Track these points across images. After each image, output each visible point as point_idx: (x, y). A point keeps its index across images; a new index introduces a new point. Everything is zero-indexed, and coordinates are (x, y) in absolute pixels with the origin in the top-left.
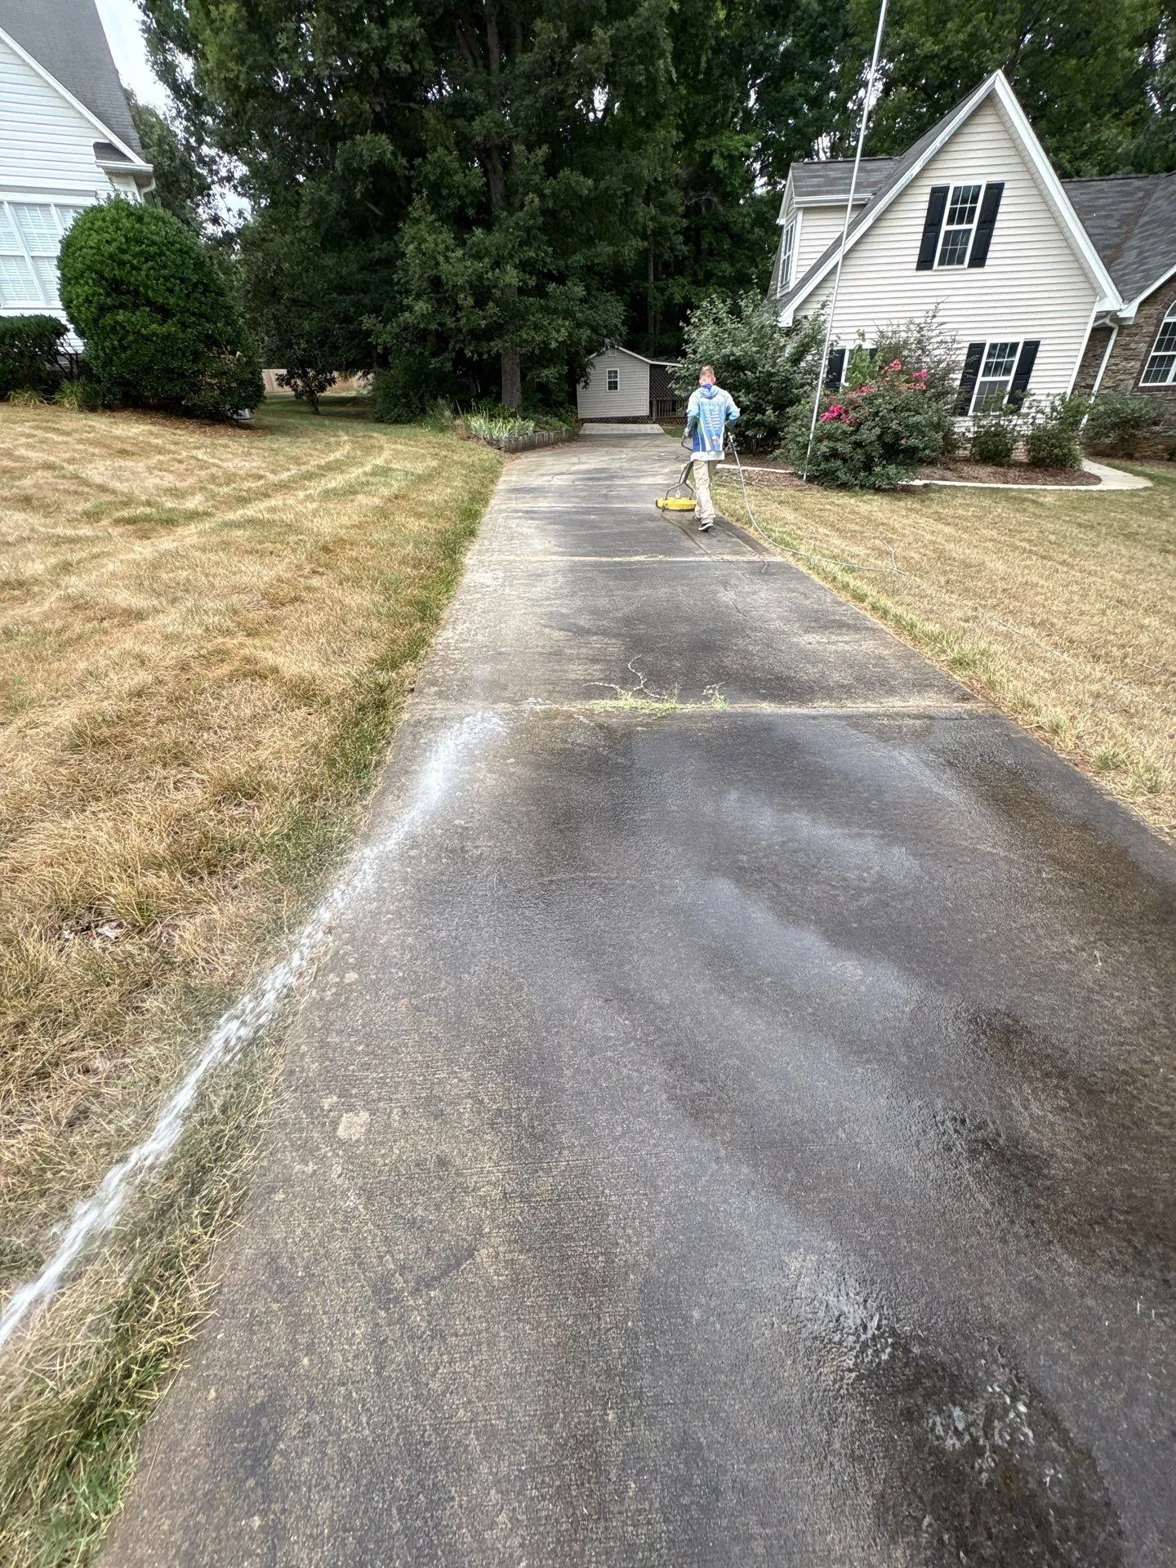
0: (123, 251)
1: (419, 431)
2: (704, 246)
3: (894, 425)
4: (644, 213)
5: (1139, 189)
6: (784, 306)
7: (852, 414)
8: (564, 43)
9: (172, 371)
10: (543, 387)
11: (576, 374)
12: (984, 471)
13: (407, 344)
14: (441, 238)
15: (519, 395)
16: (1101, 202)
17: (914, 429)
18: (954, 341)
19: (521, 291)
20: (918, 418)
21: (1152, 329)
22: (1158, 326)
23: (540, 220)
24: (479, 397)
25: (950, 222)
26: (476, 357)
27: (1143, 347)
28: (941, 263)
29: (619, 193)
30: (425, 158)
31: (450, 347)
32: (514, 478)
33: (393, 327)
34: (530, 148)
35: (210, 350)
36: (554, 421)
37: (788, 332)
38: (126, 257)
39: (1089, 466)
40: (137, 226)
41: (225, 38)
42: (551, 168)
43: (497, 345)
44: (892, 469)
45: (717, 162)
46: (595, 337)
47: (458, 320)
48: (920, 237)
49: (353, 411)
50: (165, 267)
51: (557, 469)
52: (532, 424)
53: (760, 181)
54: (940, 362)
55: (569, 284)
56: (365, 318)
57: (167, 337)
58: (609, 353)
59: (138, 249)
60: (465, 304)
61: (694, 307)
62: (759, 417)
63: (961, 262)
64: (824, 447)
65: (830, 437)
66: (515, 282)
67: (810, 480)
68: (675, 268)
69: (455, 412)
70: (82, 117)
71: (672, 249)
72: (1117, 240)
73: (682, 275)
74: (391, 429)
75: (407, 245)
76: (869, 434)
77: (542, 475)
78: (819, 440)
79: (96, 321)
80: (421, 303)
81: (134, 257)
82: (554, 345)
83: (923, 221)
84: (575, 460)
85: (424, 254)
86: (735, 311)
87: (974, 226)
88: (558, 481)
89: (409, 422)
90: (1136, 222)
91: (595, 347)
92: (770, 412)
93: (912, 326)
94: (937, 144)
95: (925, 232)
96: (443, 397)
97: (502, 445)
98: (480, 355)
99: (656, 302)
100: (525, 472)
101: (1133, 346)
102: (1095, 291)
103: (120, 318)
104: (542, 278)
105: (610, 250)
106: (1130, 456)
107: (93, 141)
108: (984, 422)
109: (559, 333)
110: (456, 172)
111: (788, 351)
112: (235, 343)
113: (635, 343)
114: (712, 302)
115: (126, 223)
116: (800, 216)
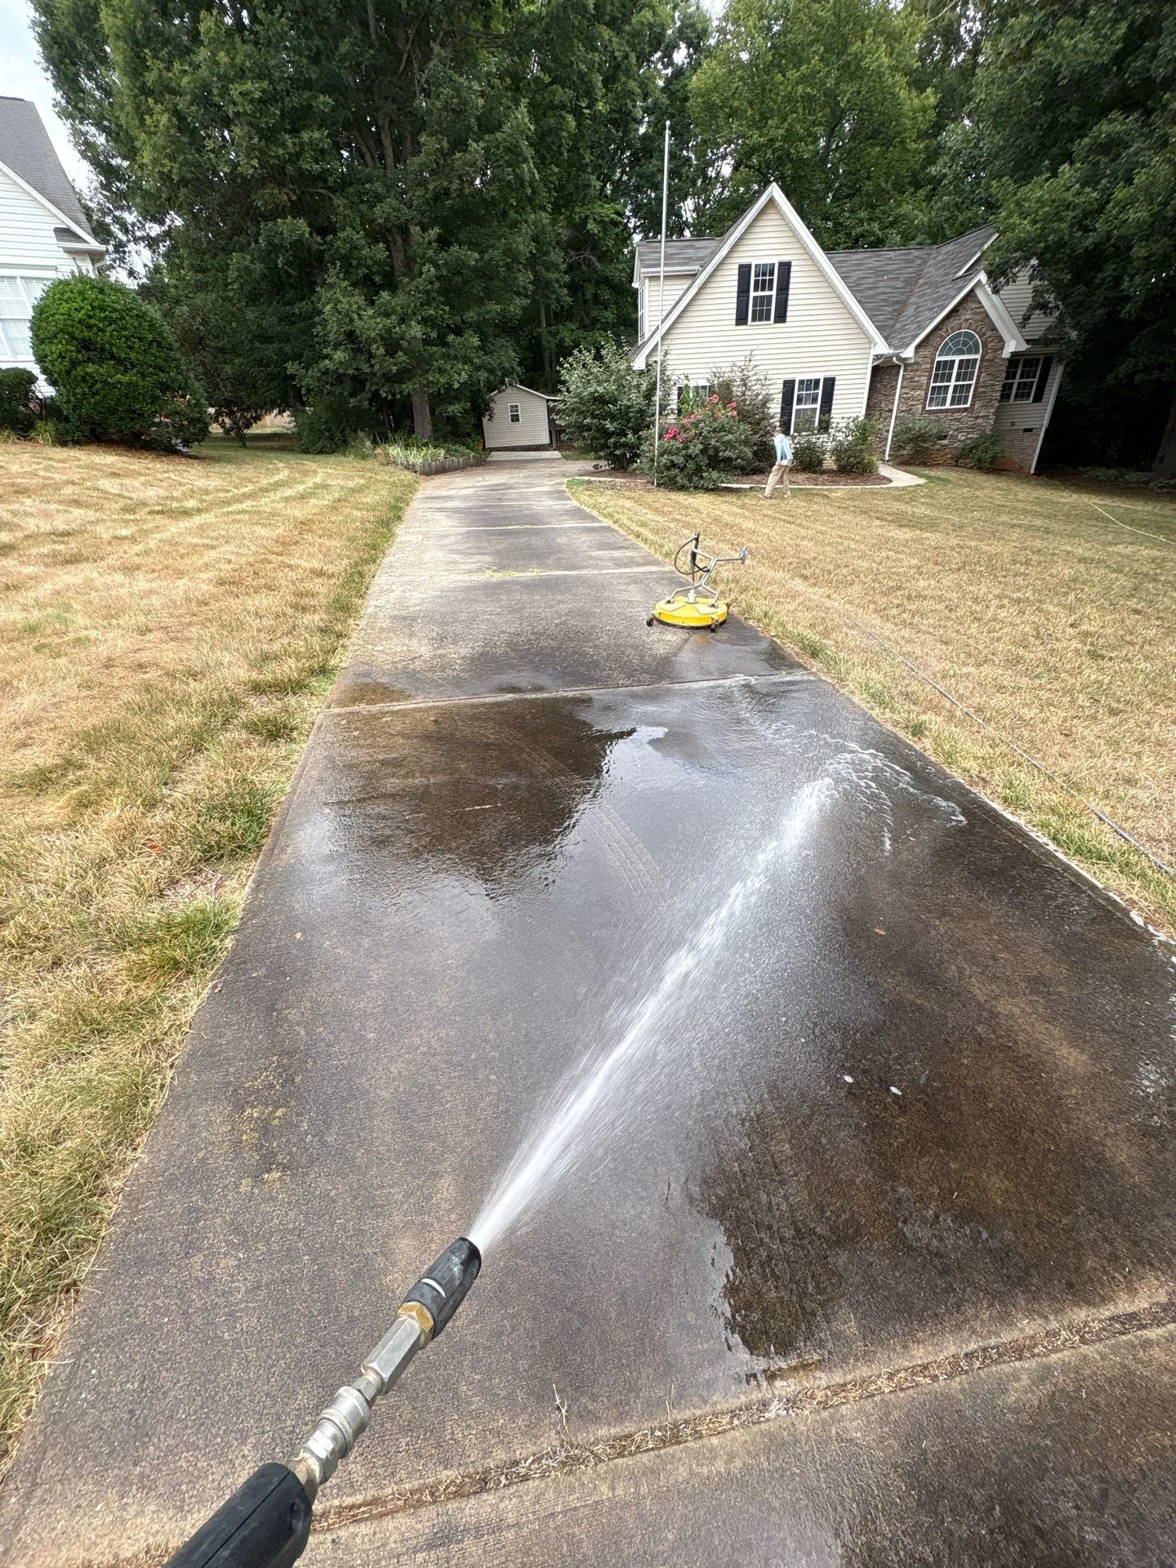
0: (90, 317)
1: (343, 458)
2: (588, 297)
3: (713, 442)
5: (918, 258)
6: (638, 353)
7: (683, 435)
8: (446, 151)
9: (134, 412)
10: (451, 420)
11: (480, 409)
13: (328, 387)
14: (353, 299)
15: (429, 427)
16: (891, 267)
17: (728, 445)
18: (770, 379)
19: (426, 342)
20: (730, 437)
21: (928, 366)
22: (932, 363)
23: (437, 285)
24: (395, 430)
25: (756, 289)
26: (390, 397)
27: (924, 380)
28: (754, 320)
29: (501, 263)
30: (336, 236)
31: (367, 388)
32: (429, 491)
33: (314, 372)
34: (424, 230)
35: (164, 394)
36: (462, 449)
37: (641, 374)
38: (92, 321)
39: (885, 471)
40: (100, 296)
41: (160, 140)
42: (444, 242)
43: (408, 387)
44: (715, 474)
45: (591, 226)
46: (492, 378)
47: (372, 366)
48: (735, 300)
49: (277, 444)
50: (125, 329)
52: (442, 452)
54: (758, 395)
55: (466, 336)
56: (289, 365)
57: (129, 384)
58: (510, 390)
59: (102, 315)
60: (378, 353)
62: (624, 439)
63: (768, 319)
64: (665, 460)
65: (669, 452)
66: (419, 335)
67: (659, 485)
69: (375, 442)
70: (44, 207)
71: (558, 300)
72: (903, 297)
73: (571, 321)
74: (317, 457)
75: (324, 305)
76: (695, 449)
77: (452, 488)
78: (661, 455)
79: (68, 373)
80: (339, 353)
81: (100, 321)
82: (456, 386)
83: (736, 289)
84: (480, 479)
85: (340, 313)
86: (598, 358)
87: (774, 293)
88: (464, 492)
89: (333, 452)
90: (916, 283)
91: (495, 386)
93: (735, 369)
94: (737, 233)
95: (738, 297)
96: (362, 430)
97: (418, 469)
98: (394, 395)
99: (550, 344)
100: (438, 488)
101: (916, 379)
102: (870, 340)
103: (89, 370)
104: (441, 332)
105: (498, 308)
106: (925, 464)
107: (53, 227)
109: (461, 376)
110: (363, 247)
112: (185, 388)
113: (533, 381)
114: (580, 351)
115: (91, 294)
116: (647, 281)
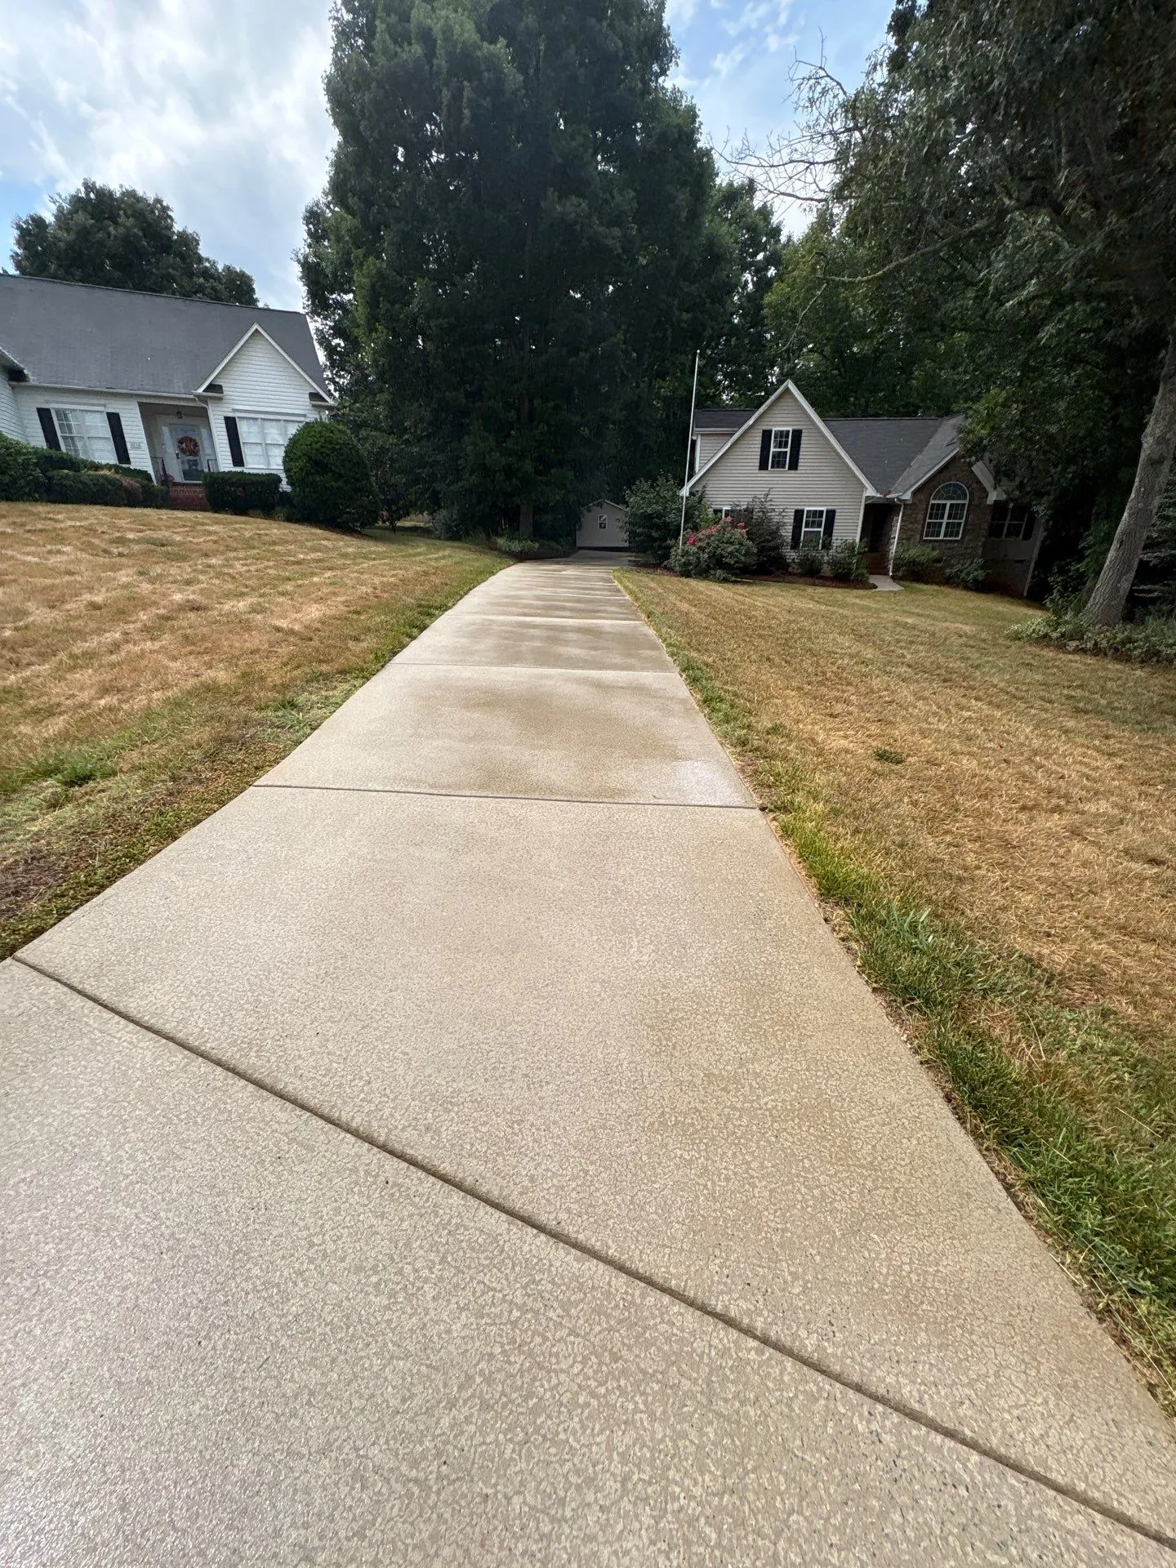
0: (323, 447)
10: (547, 525)
15: (529, 529)
18: (785, 508)
21: (924, 507)
22: (927, 505)
24: (504, 529)
25: (775, 447)
26: (504, 505)
27: (921, 516)
28: (773, 467)
31: (489, 499)
36: (554, 544)
38: (324, 450)
43: (518, 500)
44: (719, 572)
48: (759, 453)
50: (342, 455)
52: (537, 544)
54: (773, 519)
57: (337, 488)
59: (330, 446)
60: (500, 478)
63: (784, 467)
66: (531, 468)
70: (304, 379)
78: (683, 556)
81: (328, 449)
83: (760, 446)
87: (788, 450)
93: (756, 500)
94: (761, 410)
95: (761, 451)
97: (517, 555)
98: (507, 504)
101: (914, 516)
102: (860, 485)
103: (317, 479)
107: (308, 392)
114: (640, 482)
116: (698, 436)
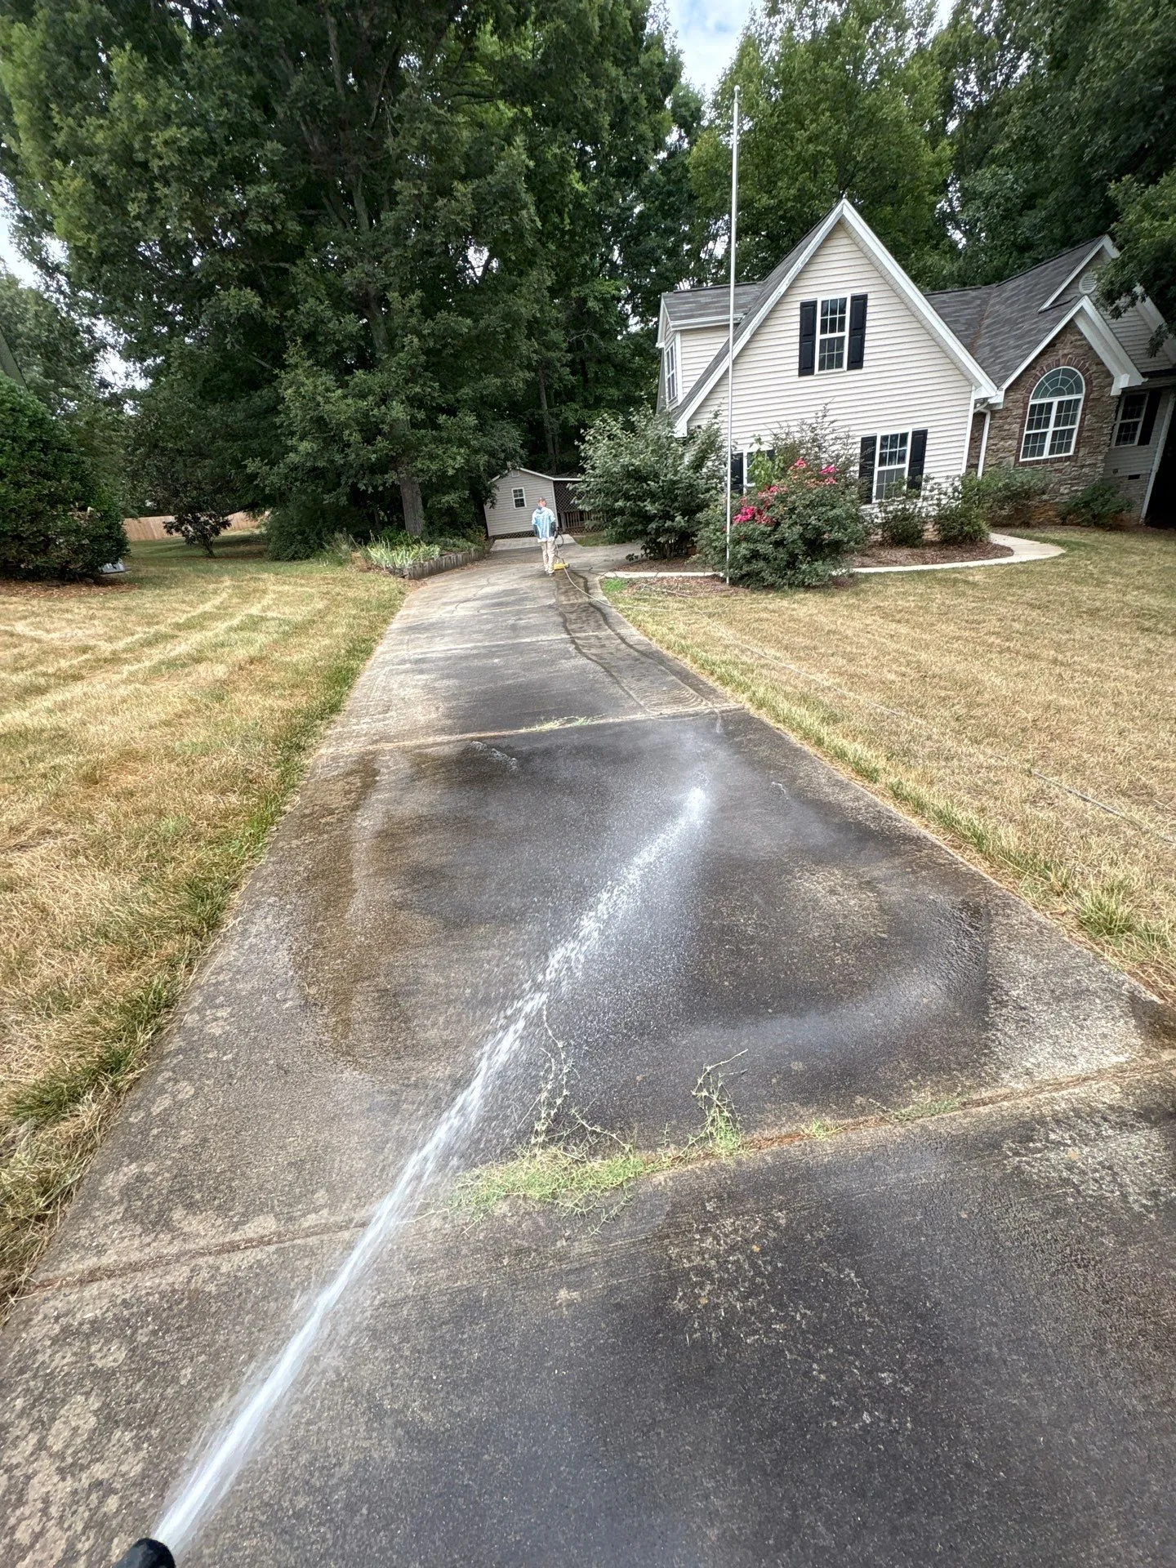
2: (591, 375)
3: (813, 521)
4: (527, 347)
5: (975, 298)
6: (677, 417)
7: (766, 514)
8: (426, 198)
10: (447, 511)
11: (480, 496)
12: (902, 553)
13: (298, 484)
14: (320, 380)
15: (422, 522)
16: (946, 310)
17: (832, 522)
18: (848, 437)
20: (836, 512)
21: (1021, 411)
22: (1025, 408)
23: (423, 358)
24: (379, 530)
25: (823, 331)
27: (1016, 427)
28: (822, 368)
29: (499, 330)
30: (297, 310)
31: (343, 483)
32: (413, 611)
34: (404, 294)
35: (53, 508)
36: (461, 542)
37: (685, 442)
39: (998, 538)
42: (427, 311)
43: (391, 477)
44: (819, 566)
45: (592, 304)
46: (493, 461)
47: (347, 456)
48: (797, 346)
49: (248, 551)
51: (463, 595)
52: (437, 549)
53: (633, 320)
55: (460, 415)
58: (512, 474)
60: (353, 440)
61: (586, 427)
62: (669, 523)
63: (840, 365)
64: (743, 549)
65: (747, 538)
66: (403, 417)
67: (734, 583)
68: (566, 395)
69: (354, 545)
73: (574, 401)
74: (286, 567)
75: (286, 390)
76: (790, 532)
77: (445, 604)
78: (737, 543)
80: (306, 443)
82: (451, 472)
83: (798, 333)
84: (484, 582)
85: (304, 397)
86: (629, 427)
87: (846, 333)
88: (462, 611)
89: (308, 557)
90: (980, 324)
91: (496, 470)
92: (678, 518)
93: (804, 427)
94: (799, 265)
95: (801, 342)
96: (340, 532)
97: (406, 573)
98: (375, 487)
99: (551, 425)
100: (428, 602)
101: (1006, 427)
102: (970, 382)
108: (891, 508)
109: (455, 461)
110: (330, 320)
111: (687, 460)
112: (85, 499)
113: (536, 464)
114: (604, 421)
116: (678, 337)
